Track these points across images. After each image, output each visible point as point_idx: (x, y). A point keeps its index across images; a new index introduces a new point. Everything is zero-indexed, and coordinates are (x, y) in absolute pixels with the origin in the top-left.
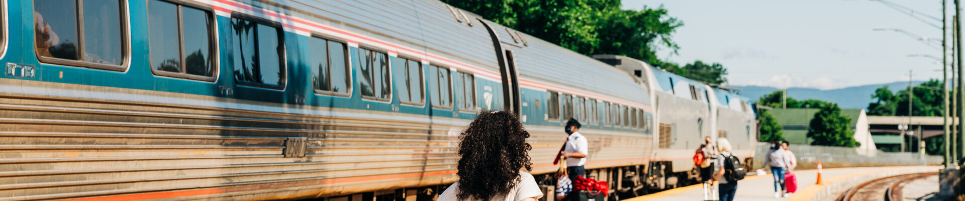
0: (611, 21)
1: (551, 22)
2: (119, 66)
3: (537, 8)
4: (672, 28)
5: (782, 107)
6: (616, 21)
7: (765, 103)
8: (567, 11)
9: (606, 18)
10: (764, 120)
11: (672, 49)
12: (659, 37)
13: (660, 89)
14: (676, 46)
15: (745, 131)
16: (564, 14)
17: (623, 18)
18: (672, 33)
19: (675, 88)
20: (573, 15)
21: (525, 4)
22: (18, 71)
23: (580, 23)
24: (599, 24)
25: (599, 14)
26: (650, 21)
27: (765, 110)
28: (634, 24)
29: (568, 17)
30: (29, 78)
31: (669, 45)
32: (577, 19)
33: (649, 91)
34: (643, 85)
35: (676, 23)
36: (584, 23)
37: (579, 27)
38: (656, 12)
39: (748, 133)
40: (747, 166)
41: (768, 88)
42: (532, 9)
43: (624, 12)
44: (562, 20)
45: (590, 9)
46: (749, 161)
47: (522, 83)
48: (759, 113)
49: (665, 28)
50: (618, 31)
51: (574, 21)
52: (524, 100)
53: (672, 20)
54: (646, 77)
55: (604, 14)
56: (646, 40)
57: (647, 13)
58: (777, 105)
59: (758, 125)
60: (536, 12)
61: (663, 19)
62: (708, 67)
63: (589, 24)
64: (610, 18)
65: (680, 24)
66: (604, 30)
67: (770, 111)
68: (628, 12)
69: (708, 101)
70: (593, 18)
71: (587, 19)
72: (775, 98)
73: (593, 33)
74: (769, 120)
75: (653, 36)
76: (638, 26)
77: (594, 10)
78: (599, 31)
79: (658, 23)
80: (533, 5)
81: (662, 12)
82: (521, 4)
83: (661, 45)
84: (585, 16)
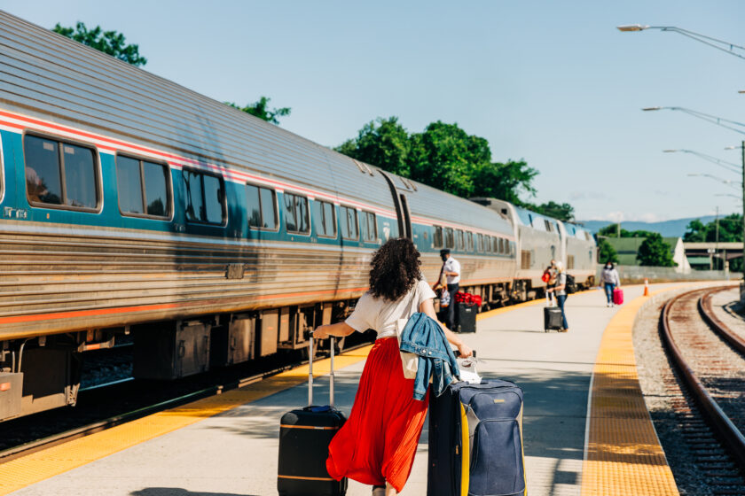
0: (483, 171)
1: (437, 173)
2: (93, 209)
3: (427, 162)
4: (531, 176)
5: (617, 237)
6: (487, 171)
7: (604, 234)
8: (449, 164)
9: (480, 169)
10: (603, 247)
11: (530, 193)
12: (521, 184)
13: (522, 224)
14: (534, 190)
15: (588, 255)
16: (446, 167)
17: (493, 169)
18: (531, 180)
19: (533, 222)
20: (453, 167)
21: (417, 160)
22: (14, 214)
23: (459, 174)
24: (474, 174)
25: (474, 166)
26: (514, 171)
27: (603, 239)
28: (501, 173)
29: (449, 169)
30: (23, 219)
31: (529, 189)
32: (457, 171)
33: (513, 225)
34: (508, 221)
35: (533, 172)
36: (462, 174)
37: (459, 177)
38: (518, 164)
39: (591, 257)
40: (590, 283)
41: (607, 222)
42: (422, 164)
43: (493, 164)
44: (445, 171)
45: (467, 163)
46: (592, 280)
47: (413, 220)
48: (599, 241)
49: (525, 177)
50: (489, 179)
51: (454, 172)
52: (415, 233)
53: (530, 170)
54: (511, 215)
55: (477, 166)
56: (511, 186)
57: (512, 165)
58: (613, 235)
59: (598, 251)
60: (425, 165)
61: (523, 169)
62: (559, 207)
63: (466, 175)
64: (482, 169)
65: (537, 173)
66: (478, 178)
67: (608, 240)
68: (496, 165)
69: (559, 232)
70: (470, 169)
71: (465, 170)
72: (612, 230)
73: (469, 181)
74: (607, 247)
75: (516, 183)
76: (504, 175)
77: (470, 163)
78: (474, 179)
79: (520, 173)
80: (422, 160)
81: (523, 164)
82: (413, 160)
83: (522, 190)
84: (463, 168)
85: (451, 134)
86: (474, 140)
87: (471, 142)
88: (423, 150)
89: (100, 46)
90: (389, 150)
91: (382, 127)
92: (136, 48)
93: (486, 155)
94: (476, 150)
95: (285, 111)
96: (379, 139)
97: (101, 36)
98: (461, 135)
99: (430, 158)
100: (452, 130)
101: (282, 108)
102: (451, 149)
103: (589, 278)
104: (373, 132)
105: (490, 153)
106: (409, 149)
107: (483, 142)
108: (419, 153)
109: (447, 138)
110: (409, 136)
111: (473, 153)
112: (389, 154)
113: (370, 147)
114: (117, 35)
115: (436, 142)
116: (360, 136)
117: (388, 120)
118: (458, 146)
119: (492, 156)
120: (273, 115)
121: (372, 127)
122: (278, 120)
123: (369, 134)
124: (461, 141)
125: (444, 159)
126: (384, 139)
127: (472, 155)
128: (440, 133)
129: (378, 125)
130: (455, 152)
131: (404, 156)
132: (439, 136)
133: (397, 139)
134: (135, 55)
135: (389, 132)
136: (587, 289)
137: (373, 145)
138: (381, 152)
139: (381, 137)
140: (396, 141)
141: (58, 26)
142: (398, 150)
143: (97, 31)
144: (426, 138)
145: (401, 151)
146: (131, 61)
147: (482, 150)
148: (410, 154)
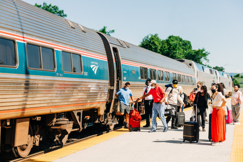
0: (189, 53)
1: (171, 54)
3: (167, 50)
4: (207, 55)
5: (239, 78)
6: (190, 53)
7: (235, 77)
8: (176, 51)
9: (187, 52)
10: (235, 81)
11: (207, 61)
12: (203, 57)
13: (198, 70)
14: (208, 60)
16: (175, 52)
17: (192, 52)
18: (207, 56)
19: (204, 70)
20: (177, 52)
21: (164, 49)
23: (179, 54)
24: (185, 54)
25: (185, 51)
26: (200, 53)
27: (235, 79)
28: (195, 54)
29: (176, 53)
31: (206, 60)
32: (179, 53)
33: (194, 71)
34: (191, 68)
35: (208, 53)
36: (181, 54)
37: (179, 55)
38: (202, 50)
39: (230, 85)
40: (230, 95)
41: (236, 73)
42: (166, 50)
43: (193, 50)
44: (174, 53)
45: (182, 50)
46: (230, 93)
47: (123, 62)
48: (233, 80)
49: (205, 55)
50: (191, 56)
51: (178, 54)
52: (124, 70)
53: (206, 52)
54: (193, 66)
55: (187, 51)
56: (199, 59)
57: (199, 51)
58: (238, 77)
59: (233, 83)
60: (167, 51)
61: (204, 52)
62: (219, 68)
63: (182, 54)
64: (188, 52)
65: (209, 53)
66: (187, 56)
67: (236, 79)
68: (193, 51)
69: (216, 75)
70: (183, 52)
71: (182, 53)
72: (238, 76)
73: (183, 57)
74: (236, 81)
75: (201, 57)
76: (196, 54)
77: (184, 50)
78: (185, 56)
79: (203, 54)
80: (166, 49)
81: (203, 50)
82: (163, 49)
83: (203, 60)
84: (181, 52)
85: (177, 39)
86: (185, 42)
87: (184, 42)
88: (167, 46)
89: (50, 11)
90: (154, 46)
91: (151, 38)
92: (63, 11)
93: (190, 47)
94: (186, 45)
95: (113, 31)
96: (150, 42)
97: (51, 7)
98: (181, 40)
99: (169, 49)
100: (177, 38)
101: (112, 30)
102: (177, 45)
103: (229, 93)
104: (148, 39)
105: (192, 47)
106: (161, 46)
107: (189, 42)
108: (165, 47)
109: (175, 41)
110: (161, 41)
111: (185, 46)
112: (154, 47)
113: (147, 45)
114: (56, 7)
115: (171, 43)
116: (143, 40)
117: (154, 35)
118: (179, 44)
119: (192, 48)
120: (108, 33)
121: (147, 37)
122: (110, 35)
123: (146, 40)
124: (181, 42)
125: (174, 49)
126: (152, 42)
127: (184, 47)
128: (173, 39)
129: (150, 37)
130: (178, 46)
131: (159, 48)
132: (172, 40)
133: (157, 42)
134: (63, 14)
135: (154, 39)
136: (228, 97)
137: (148, 44)
138: (151, 47)
139: (151, 41)
140: (156, 43)
141: (36, 4)
142: (157, 46)
143: (50, 6)
144: (167, 41)
145: (158, 46)
146: (61, 16)
147: (189, 45)
148: (162, 47)
